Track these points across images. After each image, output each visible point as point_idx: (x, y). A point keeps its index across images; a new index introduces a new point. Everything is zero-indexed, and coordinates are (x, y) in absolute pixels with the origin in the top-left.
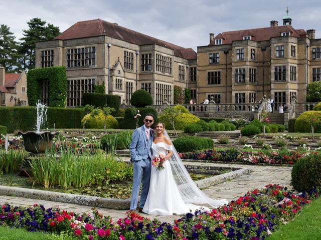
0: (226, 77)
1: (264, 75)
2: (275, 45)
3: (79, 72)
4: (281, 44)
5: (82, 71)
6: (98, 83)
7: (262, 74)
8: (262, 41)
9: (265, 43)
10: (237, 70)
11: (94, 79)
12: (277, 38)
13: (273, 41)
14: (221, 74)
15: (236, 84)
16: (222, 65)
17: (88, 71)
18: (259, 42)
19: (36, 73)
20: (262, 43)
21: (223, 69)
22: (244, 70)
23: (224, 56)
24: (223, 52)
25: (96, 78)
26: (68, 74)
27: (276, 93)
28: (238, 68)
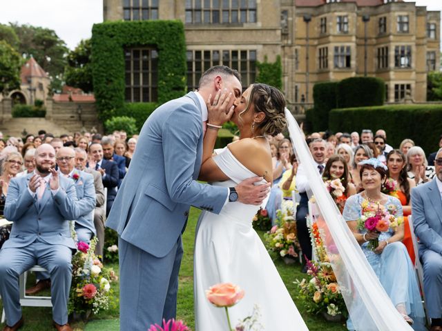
0: (307, 58)
1: (366, 58)
2: (397, 14)
3: (218, 34)
4: (405, 13)
5: (226, 34)
6: (266, 58)
7: (364, 56)
8: (364, 7)
9: (368, 11)
10: (336, 49)
11: (255, 51)
12: (400, 4)
13: (393, 7)
14: (299, 53)
15: (337, 70)
16: (301, 39)
17: (241, 34)
18: (359, 8)
19: (123, 32)
20: (363, 9)
21: (302, 46)
22: (348, 48)
23: (304, 24)
24: (302, 19)
25: (259, 48)
26: (190, 37)
27: (397, 86)
28: (339, 45)
